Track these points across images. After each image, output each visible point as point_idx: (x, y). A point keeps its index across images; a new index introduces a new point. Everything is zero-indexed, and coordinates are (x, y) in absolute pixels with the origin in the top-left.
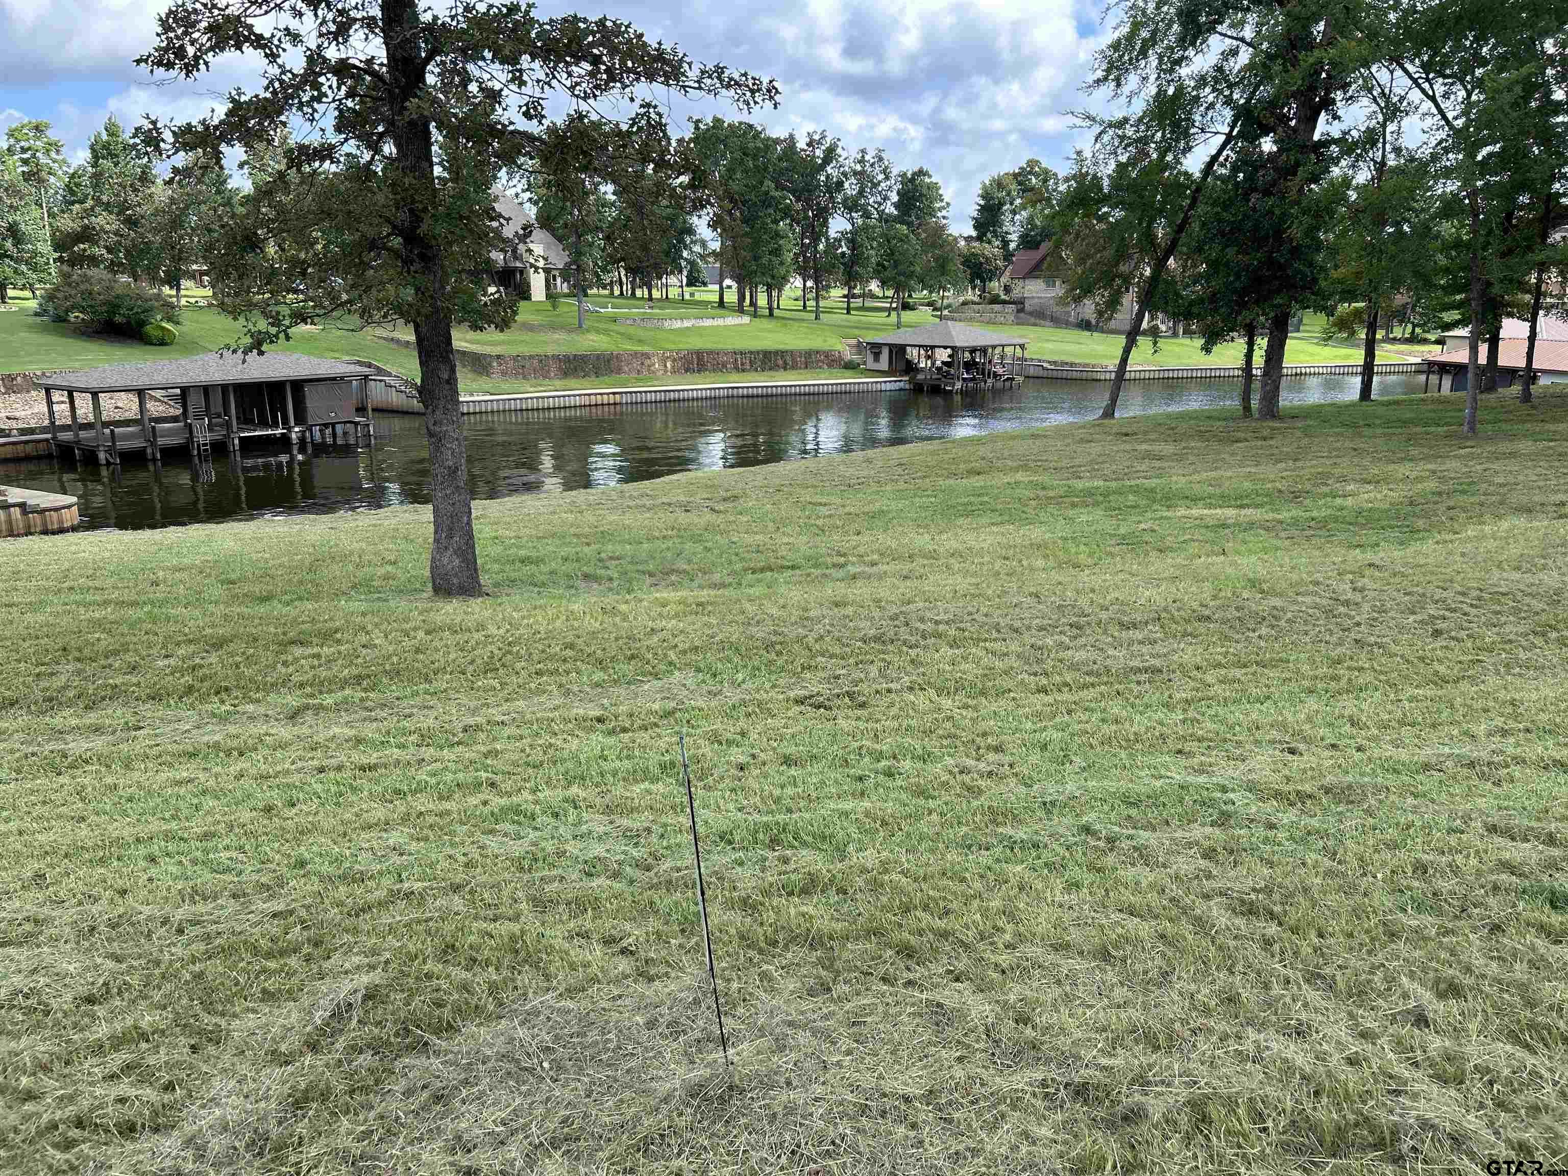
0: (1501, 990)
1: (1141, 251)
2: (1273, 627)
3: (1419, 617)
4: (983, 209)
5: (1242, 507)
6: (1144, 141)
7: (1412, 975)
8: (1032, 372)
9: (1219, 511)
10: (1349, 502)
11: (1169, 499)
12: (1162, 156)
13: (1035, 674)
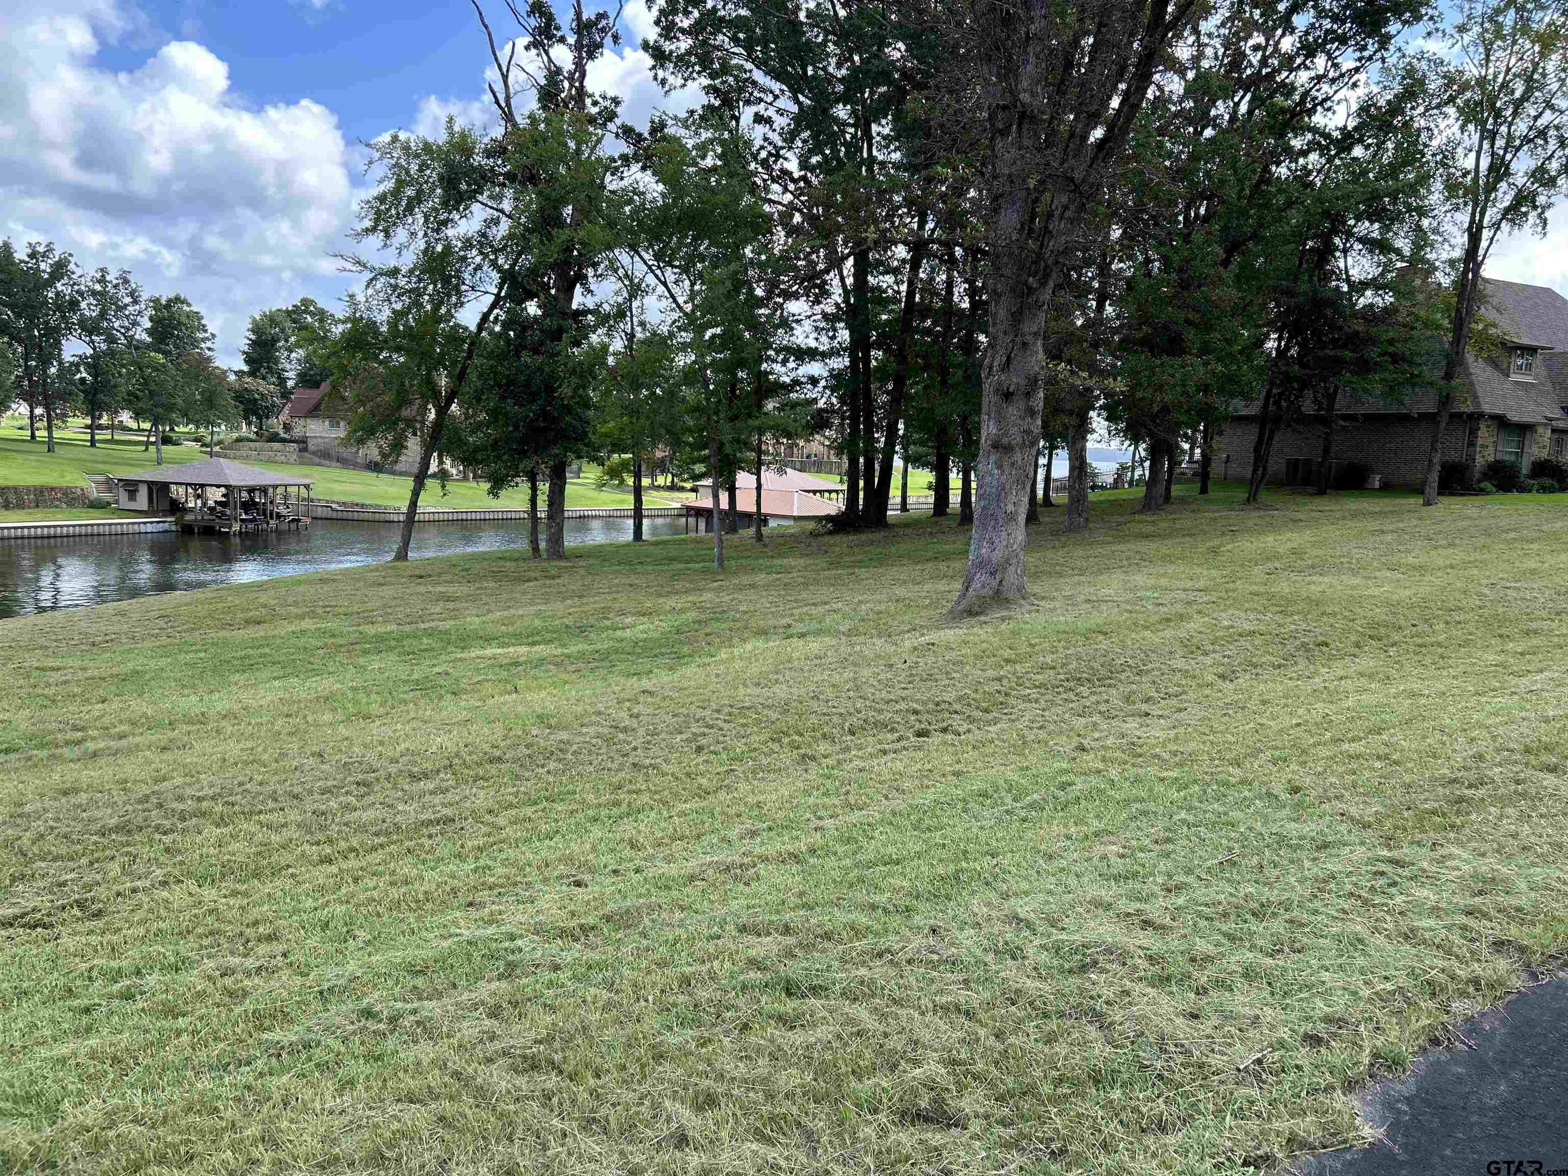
0: (748, 1089)
1: (422, 397)
2: (560, 760)
3: (684, 737)
4: (254, 344)
5: (534, 644)
6: (417, 293)
7: (674, 1097)
8: (319, 512)
9: (511, 649)
10: (628, 633)
11: (465, 640)
12: (436, 308)
13: (318, 843)
